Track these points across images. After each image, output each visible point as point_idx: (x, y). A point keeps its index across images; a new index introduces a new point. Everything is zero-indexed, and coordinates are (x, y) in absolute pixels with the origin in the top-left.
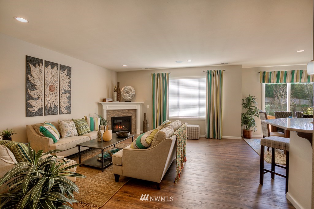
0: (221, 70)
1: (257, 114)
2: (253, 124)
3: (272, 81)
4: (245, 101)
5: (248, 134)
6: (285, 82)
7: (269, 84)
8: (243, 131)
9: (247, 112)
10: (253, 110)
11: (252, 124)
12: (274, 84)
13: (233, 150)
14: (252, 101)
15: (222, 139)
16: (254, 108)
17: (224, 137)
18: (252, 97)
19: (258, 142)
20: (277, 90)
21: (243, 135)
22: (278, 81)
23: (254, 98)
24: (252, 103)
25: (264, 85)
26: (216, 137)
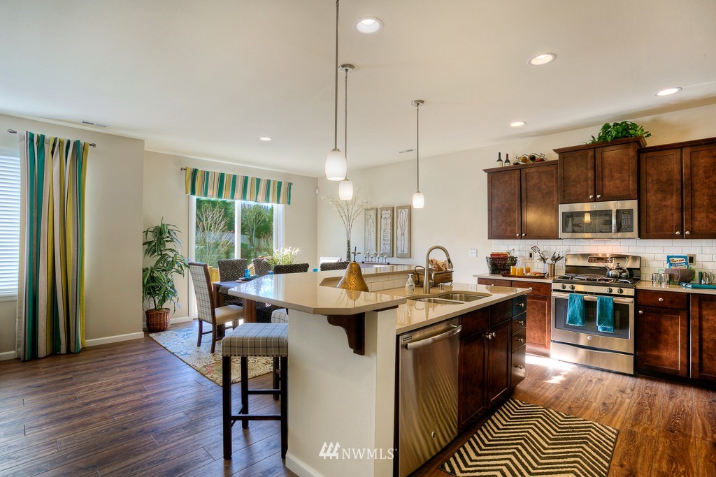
0: (82, 142)
1: (179, 269)
2: (171, 292)
3: (210, 192)
4: (150, 237)
5: (160, 321)
6: (233, 197)
7: (203, 198)
8: (147, 315)
9: (156, 265)
10: (171, 259)
11: (168, 294)
12: (213, 199)
13: (127, 379)
14: (168, 237)
15: (84, 349)
16: (172, 254)
17: (91, 342)
18: (169, 227)
19: (186, 337)
20: (202, 215)
21: (147, 324)
22: (220, 195)
23: (174, 228)
24: (167, 241)
25: (194, 198)
26: (63, 349)
